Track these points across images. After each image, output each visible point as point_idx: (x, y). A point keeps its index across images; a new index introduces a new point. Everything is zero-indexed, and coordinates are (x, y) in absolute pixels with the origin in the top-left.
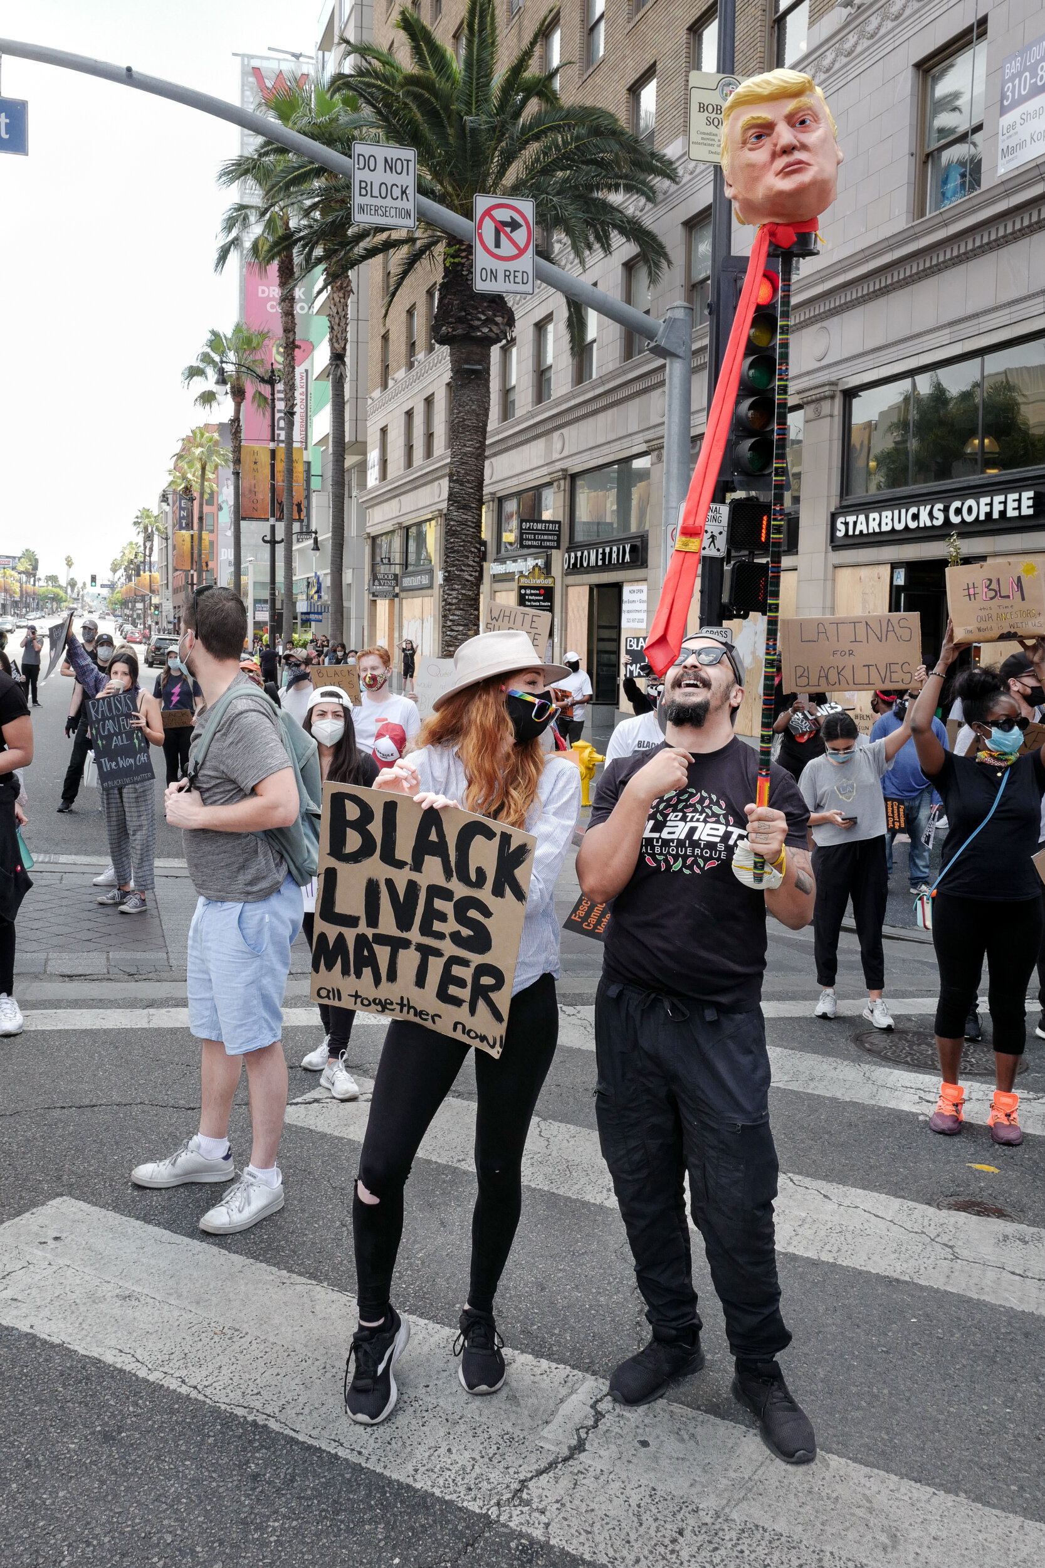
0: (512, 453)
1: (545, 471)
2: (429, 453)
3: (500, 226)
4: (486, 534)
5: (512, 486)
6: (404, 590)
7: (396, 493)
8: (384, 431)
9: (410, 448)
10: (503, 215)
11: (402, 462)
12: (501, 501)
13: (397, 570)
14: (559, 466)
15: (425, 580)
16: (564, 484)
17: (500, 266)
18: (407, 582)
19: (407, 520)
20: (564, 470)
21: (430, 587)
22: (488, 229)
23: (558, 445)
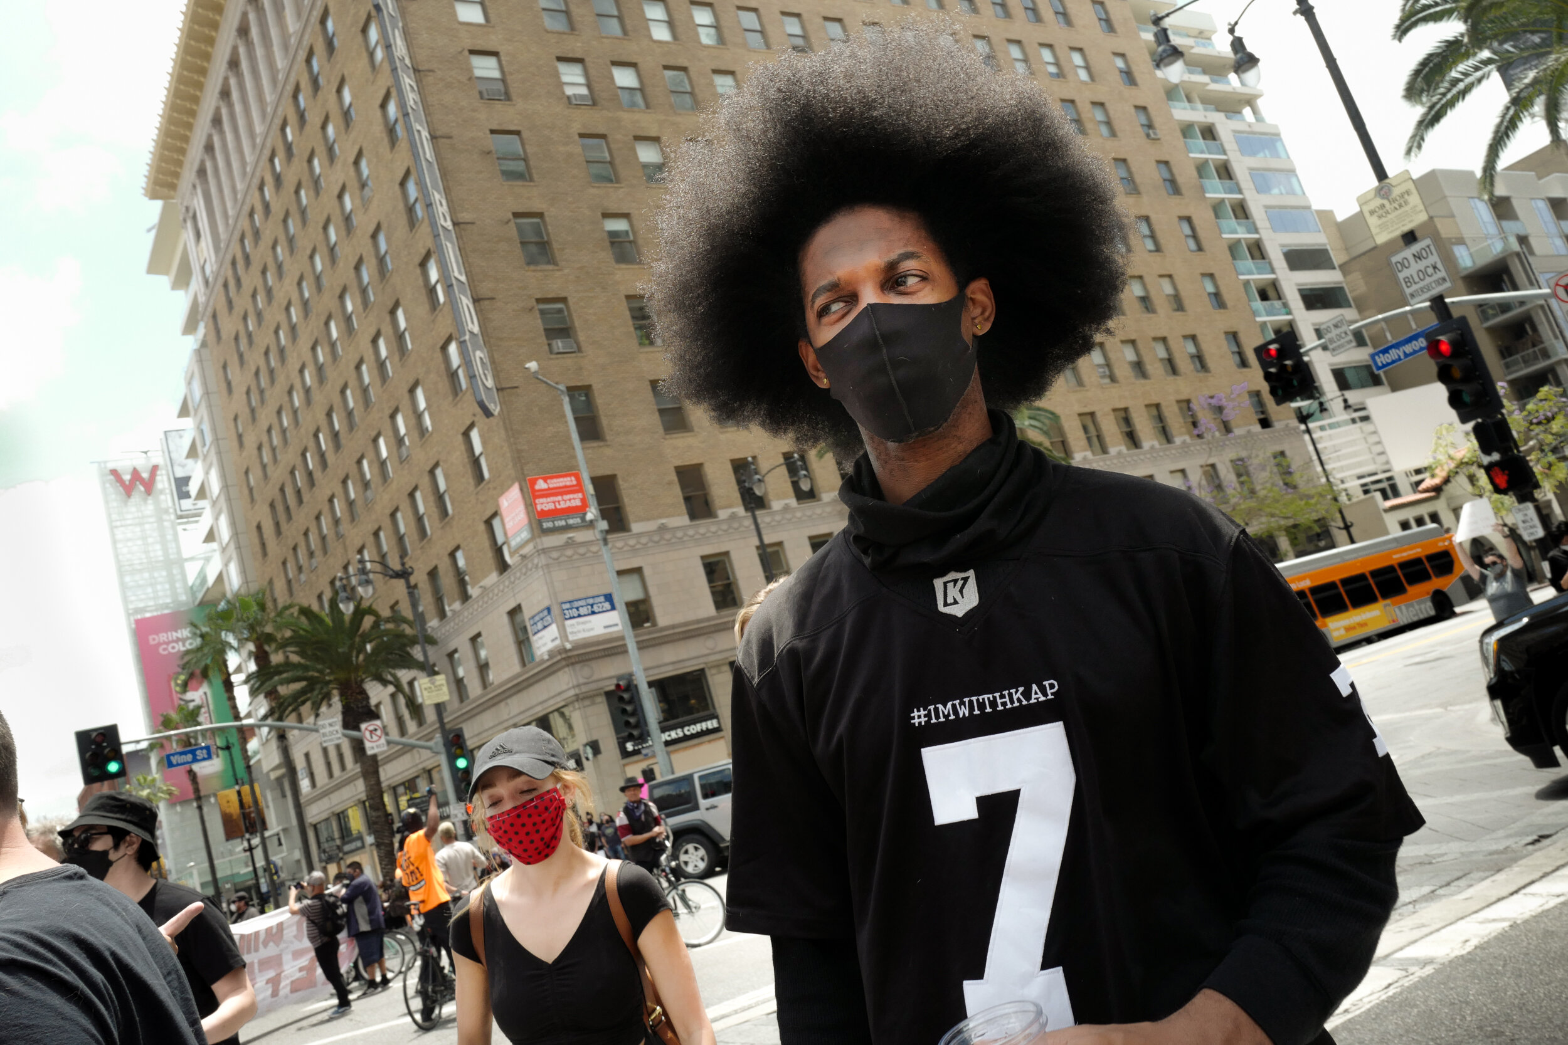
0: (395, 762)
1: (414, 770)
2: (343, 767)
3: (371, 732)
4: (390, 808)
5: (399, 779)
6: (346, 853)
7: (326, 794)
8: (307, 755)
9: (329, 765)
10: (371, 728)
11: (325, 774)
12: (394, 789)
13: (338, 842)
14: (421, 766)
15: (359, 844)
16: (426, 776)
17: (374, 745)
18: (347, 848)
19: (338, 809)
20: (424, 769)
21: (363, 847)
22: (367, 734)
23: (417, 756)
